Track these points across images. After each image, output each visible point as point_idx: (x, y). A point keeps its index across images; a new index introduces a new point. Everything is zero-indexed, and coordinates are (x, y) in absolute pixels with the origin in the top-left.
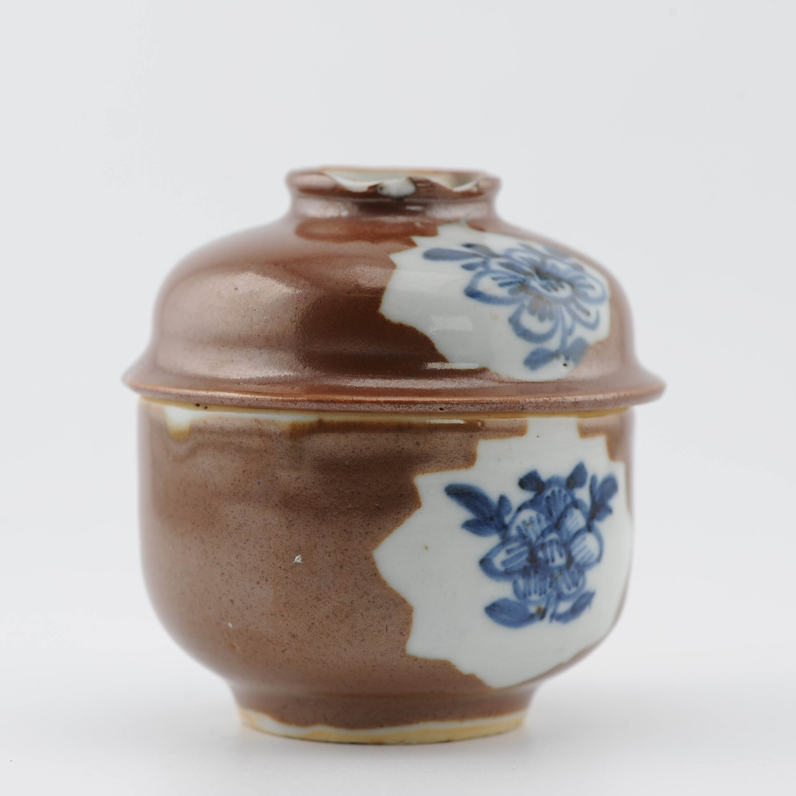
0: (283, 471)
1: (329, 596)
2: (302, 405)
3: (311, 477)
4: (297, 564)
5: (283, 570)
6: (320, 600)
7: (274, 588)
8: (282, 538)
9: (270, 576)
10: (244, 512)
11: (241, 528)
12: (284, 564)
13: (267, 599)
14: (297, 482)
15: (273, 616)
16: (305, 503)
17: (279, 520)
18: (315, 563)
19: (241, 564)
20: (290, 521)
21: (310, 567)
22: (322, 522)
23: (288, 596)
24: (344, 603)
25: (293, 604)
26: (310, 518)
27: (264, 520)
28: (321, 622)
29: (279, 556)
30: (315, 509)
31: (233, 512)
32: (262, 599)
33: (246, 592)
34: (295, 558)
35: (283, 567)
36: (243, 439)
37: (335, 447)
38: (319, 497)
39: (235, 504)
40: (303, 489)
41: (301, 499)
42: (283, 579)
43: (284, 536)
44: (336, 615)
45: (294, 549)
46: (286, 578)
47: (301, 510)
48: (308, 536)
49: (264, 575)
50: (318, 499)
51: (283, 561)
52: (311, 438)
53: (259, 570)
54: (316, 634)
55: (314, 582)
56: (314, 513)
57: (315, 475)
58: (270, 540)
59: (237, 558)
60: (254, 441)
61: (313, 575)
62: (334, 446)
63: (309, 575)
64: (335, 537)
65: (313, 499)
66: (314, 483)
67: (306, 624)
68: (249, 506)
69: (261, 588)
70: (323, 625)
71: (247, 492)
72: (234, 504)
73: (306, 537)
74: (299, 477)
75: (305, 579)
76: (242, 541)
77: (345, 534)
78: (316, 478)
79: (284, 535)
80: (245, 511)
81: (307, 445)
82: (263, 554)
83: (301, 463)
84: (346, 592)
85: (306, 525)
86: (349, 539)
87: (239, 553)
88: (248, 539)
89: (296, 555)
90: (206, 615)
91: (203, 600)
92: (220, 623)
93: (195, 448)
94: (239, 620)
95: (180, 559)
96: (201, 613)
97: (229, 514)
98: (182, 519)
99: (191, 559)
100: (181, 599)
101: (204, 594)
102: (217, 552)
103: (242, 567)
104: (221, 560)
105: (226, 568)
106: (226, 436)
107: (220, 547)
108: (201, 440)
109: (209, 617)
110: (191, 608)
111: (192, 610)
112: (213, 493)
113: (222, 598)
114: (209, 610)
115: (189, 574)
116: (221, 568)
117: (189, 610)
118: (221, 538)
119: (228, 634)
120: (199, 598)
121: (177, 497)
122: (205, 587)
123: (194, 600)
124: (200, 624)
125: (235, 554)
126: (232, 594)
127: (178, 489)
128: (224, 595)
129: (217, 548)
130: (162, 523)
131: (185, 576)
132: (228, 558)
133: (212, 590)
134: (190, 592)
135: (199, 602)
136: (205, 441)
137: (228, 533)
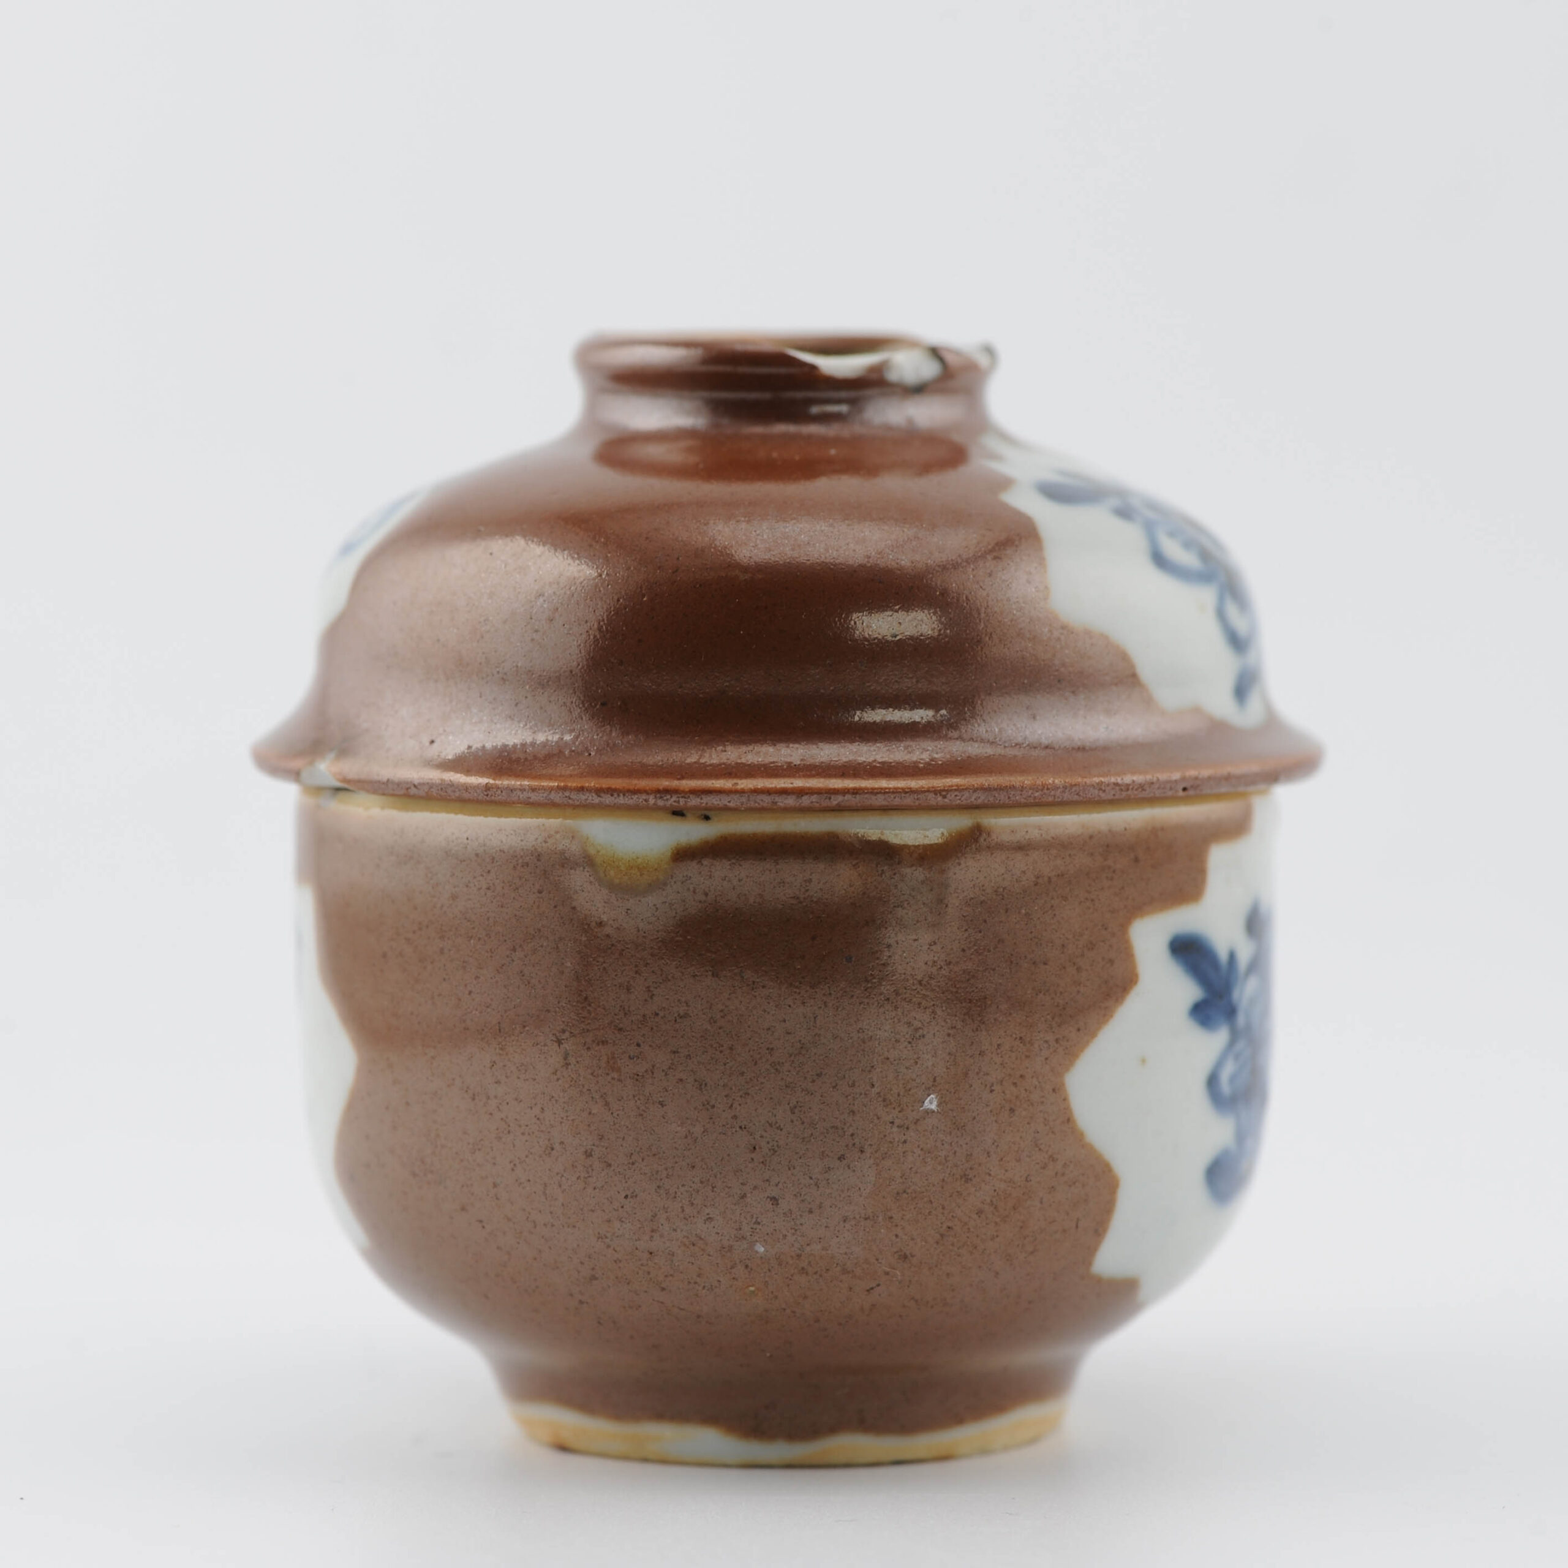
0: (902, 931)
1: (988, 1171)
2: (958, 798)
3: (959, 940)
4: (931, 1112)
5: (898, 1127)
6: (969, 1181)
7: (878, 1165)
8: (898, 1064)
9: (869, 1143)
10: (813, 1019)
11: (804, 1052)
12: (901, 1115)
13: (860, 1189)
14: (932, 950)
15: (868, 1221)
16: (947, 991)
17: (893, 1030)
18: (963, 1108)
19: (803, 1123)
20: (917, 1030)
21: (954, 1117)
22: (979, 1026)
23: (907, 1177)
24: (1014, 1183)
25: (915, 1192)
26: (956, 1021)
27: (858, 1032)
28: (966, 1224)
29: (890, 1100)
30: (965, 1002)
31: (784, 1021)
32: (848, 1189)
33: (811, 1178)
34: (924, 1102)
35: (897, 1122)
36: (813, 875)
37: (1006, 876)
38: (973, 977)
39: (792, 1005)
40: (942, 964)
41: (939, 984)
42: (898, 1145)
43: (903, 1060)
44: (996, 1208)
45: (923, 1083)
46: (905, 1142)
47: (940, 1005)
48: (952, 1055)
49: (857, 1141)
50: (972, 981)
51: (899, 1109)
52: (962, 862)
53: (844, 1132)
54: (951, 1247)
55: (961, 1145)
56: (965, 1010)
57: (966, 934)
58: (873, 1070)
59: (793, 1113)
61: (958, 1132)
62: (1003, 874)
63: (950, 1133)
64: (1003, 1053)
65: (962, 982)
66: (963, 950)
67: (935, 1230)
68: (826, 1006)
69: (849, 1167)
70: (969, 1229)
71: (822, 979)
72: (790, 1006)
73: (948, 1058)
74: (937, 941)
75: (943, 1141)
76: (806, 1078)
77: (1021, 1045)
78: (969, 940)
79: (904, 1058)
80: (815, 1018)
81: (954, 877)
82: (854, 1099)
83: (940, 913)
84: (1018, 1160)
85: (949, 1035)
86: (1027, 1054)
87: (798, 1102)
88: (821, 1073)
89: (926, 1096)
90: (696, 1234)
91: (692, 1204)
92: (731, 1247)
93: (684, 901)
94: (785, 1236)
95: (627, 1127)
96: (682, 1231)
97: (775, 1027)
98: (638, 1045)
99: (665, 1124)
100: (622, 1207)
101: (698, 1191)
102: (740, 1105)
103: (804, 1129)
104: (751, 1120)
105: (764, 1134)
106: (770, 871)
107: (748, 1094)
108: (703, 883)
109: (703, 1237)
110: (651, 1222)
111: (655, 1228)
112: (734, 987)
113: (749, 1195)
114: (707, 1222)
115: (654, 1155)
116: (751, 1135)
117: (644, 1228)
118: (753, 1075)
119: (747, 1266)
120: (681, 1201)
121: (623, 1002)
122: (703, 1178)
123: (666, 1206)
124: (669, 1254)
125: (789, 1104)
126: (777, 1185)
127: (625, 987)
128: (754, 1189)
129: (741, 1096)
130: (565, 1059)
131: (643, 1160)
132: (770, 1114)
133: (724, 1182)
134: (654, 1190)
135: (680, 1210)
136: (712, 885)
137: (771, 1065)
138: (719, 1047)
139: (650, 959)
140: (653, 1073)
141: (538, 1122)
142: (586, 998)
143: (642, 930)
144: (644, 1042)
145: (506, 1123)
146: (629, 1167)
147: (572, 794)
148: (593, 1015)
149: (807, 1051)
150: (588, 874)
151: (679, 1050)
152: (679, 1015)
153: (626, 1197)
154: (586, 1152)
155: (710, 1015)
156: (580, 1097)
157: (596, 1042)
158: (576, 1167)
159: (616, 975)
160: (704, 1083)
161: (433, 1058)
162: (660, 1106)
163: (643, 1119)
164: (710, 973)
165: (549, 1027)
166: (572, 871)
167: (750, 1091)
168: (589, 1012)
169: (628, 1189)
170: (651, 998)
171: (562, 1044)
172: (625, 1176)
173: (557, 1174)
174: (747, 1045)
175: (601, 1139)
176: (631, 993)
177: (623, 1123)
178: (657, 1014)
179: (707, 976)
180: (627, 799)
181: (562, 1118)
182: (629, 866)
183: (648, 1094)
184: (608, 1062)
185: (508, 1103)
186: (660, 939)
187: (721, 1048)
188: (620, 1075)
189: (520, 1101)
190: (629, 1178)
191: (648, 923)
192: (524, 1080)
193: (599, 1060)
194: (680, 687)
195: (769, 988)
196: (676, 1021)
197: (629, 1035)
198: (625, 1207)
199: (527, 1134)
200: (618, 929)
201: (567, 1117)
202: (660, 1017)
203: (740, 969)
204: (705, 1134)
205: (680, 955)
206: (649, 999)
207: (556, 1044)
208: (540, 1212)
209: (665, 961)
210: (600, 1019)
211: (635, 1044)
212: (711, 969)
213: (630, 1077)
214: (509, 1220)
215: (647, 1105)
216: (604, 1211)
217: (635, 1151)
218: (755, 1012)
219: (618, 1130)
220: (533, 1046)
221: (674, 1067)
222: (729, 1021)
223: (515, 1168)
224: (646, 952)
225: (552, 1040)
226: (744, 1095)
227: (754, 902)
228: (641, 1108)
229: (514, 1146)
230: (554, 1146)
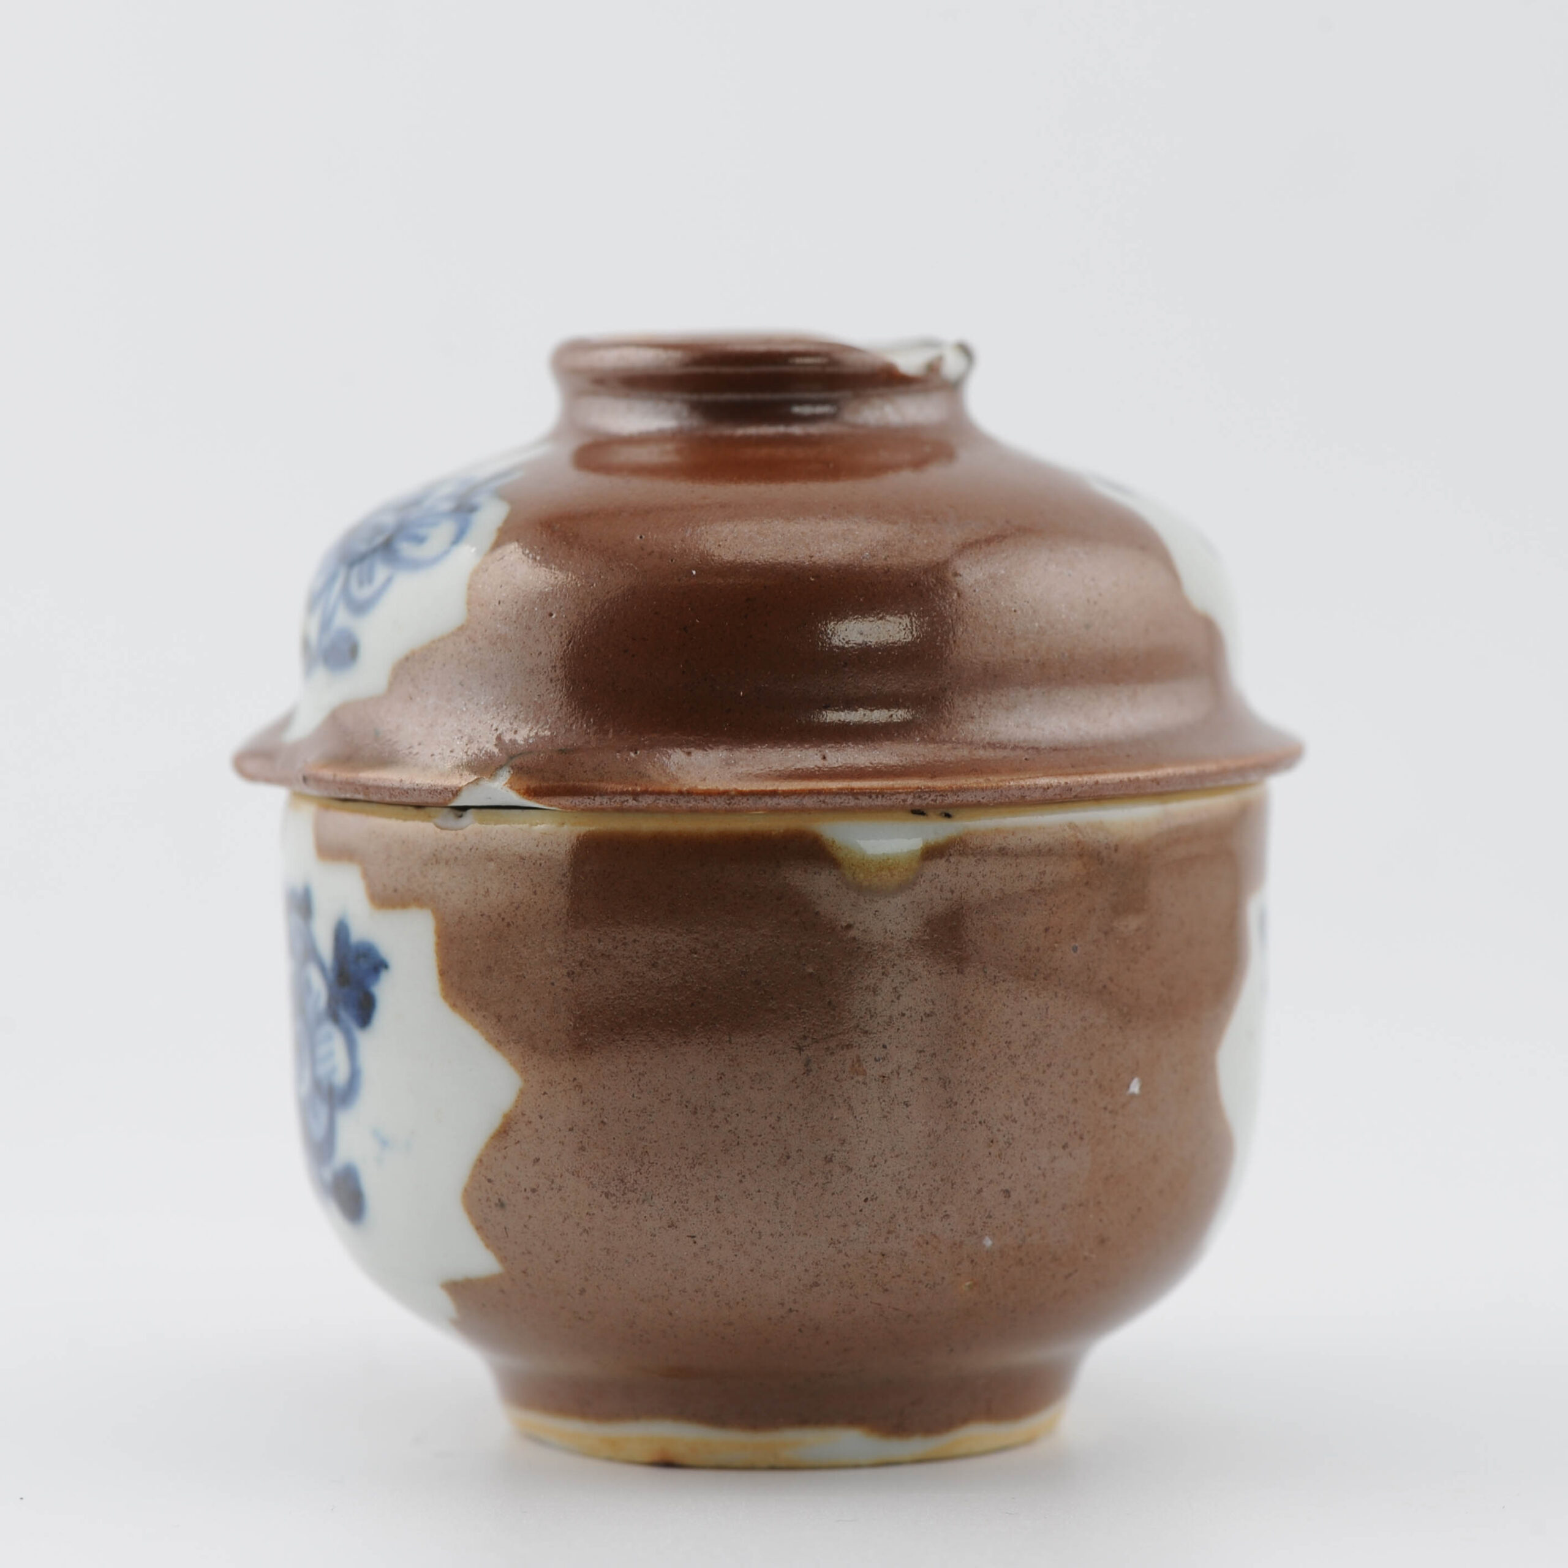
4: (1133, 1096)
5: (1110, 1112)
6: (1157, 1162)
7: (1093, 1151)
8: (1111, 1050)
9: (1087, 1130)
10: (1045, 1010)
11: (1037, 1043)
12: (1112, 1100)
13: (1078, 1176)
15: (1082, 1207)
18: (1157, 1090)
19: (1035, 1114)
20: (1126, 1015)
21: (1151, 1099)
23: (1114, 1161)
25: (1119, 1177)
27: (1082, 1020)
29: (1104, 1086)
31: (1021, 1013)
32: (1069, 1177)
33: (1039, 1168)
34: (1129, 1087)
35: (1109, 1107)
36: (1047, 867)
39: (1028, 997)
42: (1109, 1131)
43: (1115, 1046)
45: (1129, 1068)
46: (1114, 1127)
48: (1150, 1038)
49: (1078, 1128)
51: (1111, 1095)
53: (1068, 1120)
55: (1154, 1128)
58: (1093, 1057)
59: (1026, 1105)
60: (1068, 866)
61: (1153, 1114)
63: (1147, 1115)
67: (1128, 1212)
68: (1056, 996)
69: (1068, 1157)
71: (1054, 970)
72: (1026, 998)
73: (1147, 1042)
74: (1143, 926)
75: (1141, 1123)
76: (1038, 1069)
79: (1116, 1044)
80: (1047, 1009)
81: (1154, 862)
82: (1077, 1087)
85: (1148, 1018)
86: (1198, 1033)
87: (1030, 1093)
88: (1051, 1063)
89: (1131, 1080)
90: (931, 1233)
91: (932, 1202)
92: (962, 1243)
93: (932, 900)
94: (1011, 1228)
95: (871, 1130)
96: (918, 1230)
97: (1012, 1020)
98: (884, 1047)
99: (909, 1124)
100: (861, 1211)
101: (938, 1189)
102: (980, 1100)
103: (1036, 1120)
104: (989, 1115)
105: (1002, 1128)
106: (1011, 865)
107: (988, 1088)
108: (950, 881)
109: (937, 1235)
110: (889, 1224)
111: (892, 1229)
112: (977, 983)
113: (985, 1190)
114: (944, 1220)
115: (897, 1156)
116: (989, 1129)
117: (880, 1230)
118: (993, 1069)
119: (972, 1261)
120: (921, 1201)
121: (869, 1004)
122: (943, 1175)
123: (905, 1207)
124: (901, 1254)
125: (1023, 1096)
126: (1010, 1178)
127: (872, 989)
128: (990, 1183)
129: (981, 1092)
130: (806, 1065)
131: (886, 1161)
132: (1007, 1107)
133: (962, 1178)
134: (895, 1191)
135: (919, 1209)
136: (958, 882)
137: (1008, 1058)
138: (963, 1044)
139: (897, 960)
140: (898, 1074)
141: (773, 1131)
142: (830, 1003)
143: (890, 931)
144: (890, 1044)
145: (735, 1135)
146: (871, 1170)
147: (828, 797)
148: (837, 1019)
149: (1040, 1042)
150: (835, 878)
151: (925, 1049)
152: (925, 1014)
153: (866, 1200)
154: (826, 1157)
155: (954, 1012)
156: (821, 1103)
157: (841, 1046)
158: (814, 1174)
159: (862, 978)
160: (948, 1080)
161: (642, 1074)
162: (905, 1107)
163: (887, 1120)
164: (955, 970)
165: (789, 1034)
166: (817, 876)
167: (989, 1086)
168: (833, 1017)
169: (869, 1192)
170: (898, 998)
171: (803, 1051)
172: (866, 1179)
173: (793, 1182)
174: (988, 1039)
175: (843, 1144)
176: (877, 995)
177: (866, 1126)
178: (903, 1015)
179: (952, 973)
180: (884, 800)
181: (801, 1126)
182: (880, 867)
183: (893, 1096)
184: (853, 1065)
185: (738, 1115)
186: (907, 939)
187: (964, 1045)
188: (865, 1078)
189: (753, 1112)
190: (870, 1181)
191: (896, 923)
192: (758, 1090)
193: (843, 1064)
194: (904, 687)
195: (1009, 982)
196: (922, 1020)
197: (875, 1037)
198: (864, 1210)
199: (759, 1143)
200: (864, 931)
201: (806, 1124)
202: (906, 1016)
203: (983, 964)
204: (948, 1131)
205: (928, 954)
206: (895, 1000)
207: (797, 1052)
208: (769, 1221)
209: (913, 961)
210: (844, 1023)
211: (881, 1046)
212: (957, 966)
213: (875, 1080)
214: (729, 1232)
215: (892, 1107)
216: (840, 1216)
217: (878, 1153)
218: (995, 1007)
219: (861, 1133)
220: (770, 1054)
221: (920, 1066)
222: (972, 1017)
223: (743, 1180)
224: (893, 953)
225: (792, 1048)
226: (984, 1090)
227: (996, 897)
228: (886, 1110)
229: (744, 1158)
230: (791, 1154)
